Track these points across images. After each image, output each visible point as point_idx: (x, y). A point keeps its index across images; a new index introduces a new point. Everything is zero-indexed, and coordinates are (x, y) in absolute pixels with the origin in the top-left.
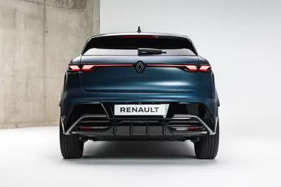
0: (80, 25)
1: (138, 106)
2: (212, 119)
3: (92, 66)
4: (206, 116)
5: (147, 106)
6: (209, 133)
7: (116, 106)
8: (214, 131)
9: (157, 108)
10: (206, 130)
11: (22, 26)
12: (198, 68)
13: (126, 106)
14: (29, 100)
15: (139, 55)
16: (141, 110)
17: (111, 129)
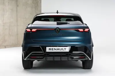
0: (33, 2)
1: (57, 48)
2: (90, 53)
3: (36, 30)
4: (88, 52)
5: (61, 48)
6: (88, 59)
7: (47, 48)
8: (91, 58)
9: (65, 49)
10: (87, 58)
11: (7, 4)
12: (84, 30)
13: (51, 48)
14: (11, 36)
15: (57, 24)
16: (58, 49)
17: (45, 58)
